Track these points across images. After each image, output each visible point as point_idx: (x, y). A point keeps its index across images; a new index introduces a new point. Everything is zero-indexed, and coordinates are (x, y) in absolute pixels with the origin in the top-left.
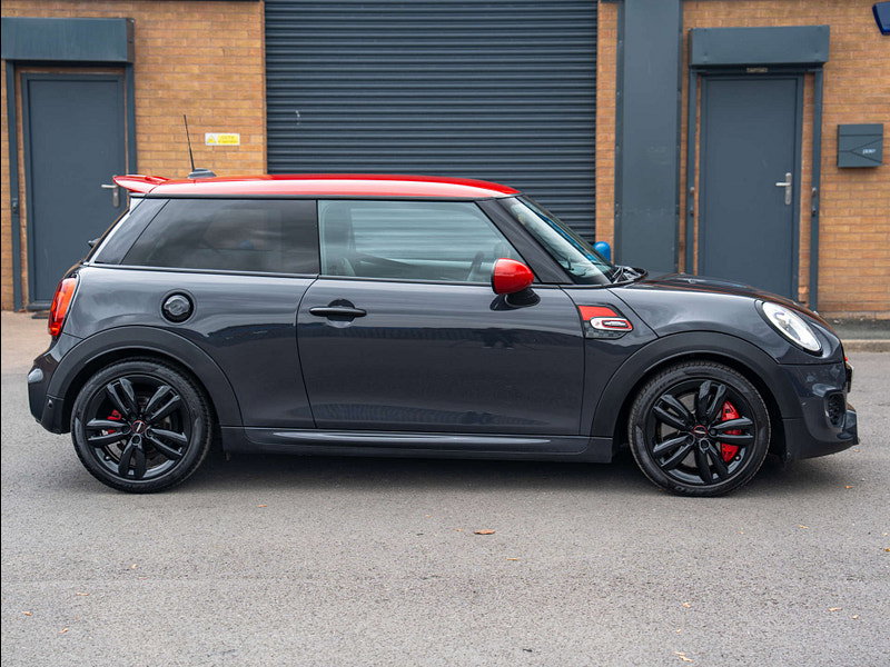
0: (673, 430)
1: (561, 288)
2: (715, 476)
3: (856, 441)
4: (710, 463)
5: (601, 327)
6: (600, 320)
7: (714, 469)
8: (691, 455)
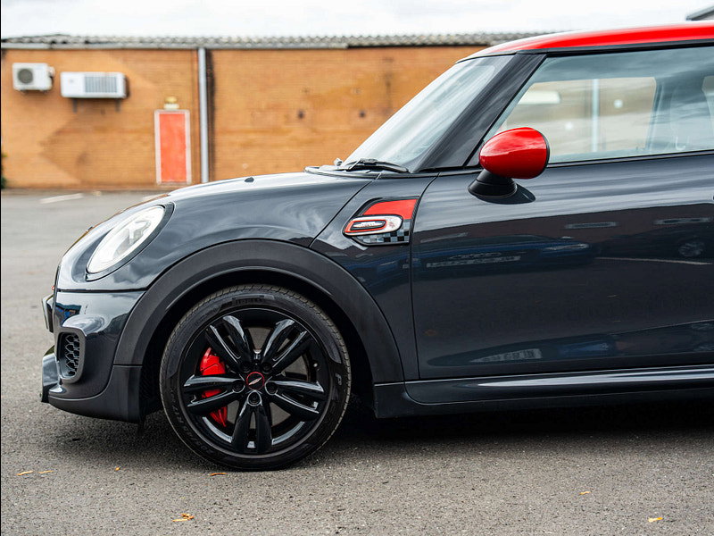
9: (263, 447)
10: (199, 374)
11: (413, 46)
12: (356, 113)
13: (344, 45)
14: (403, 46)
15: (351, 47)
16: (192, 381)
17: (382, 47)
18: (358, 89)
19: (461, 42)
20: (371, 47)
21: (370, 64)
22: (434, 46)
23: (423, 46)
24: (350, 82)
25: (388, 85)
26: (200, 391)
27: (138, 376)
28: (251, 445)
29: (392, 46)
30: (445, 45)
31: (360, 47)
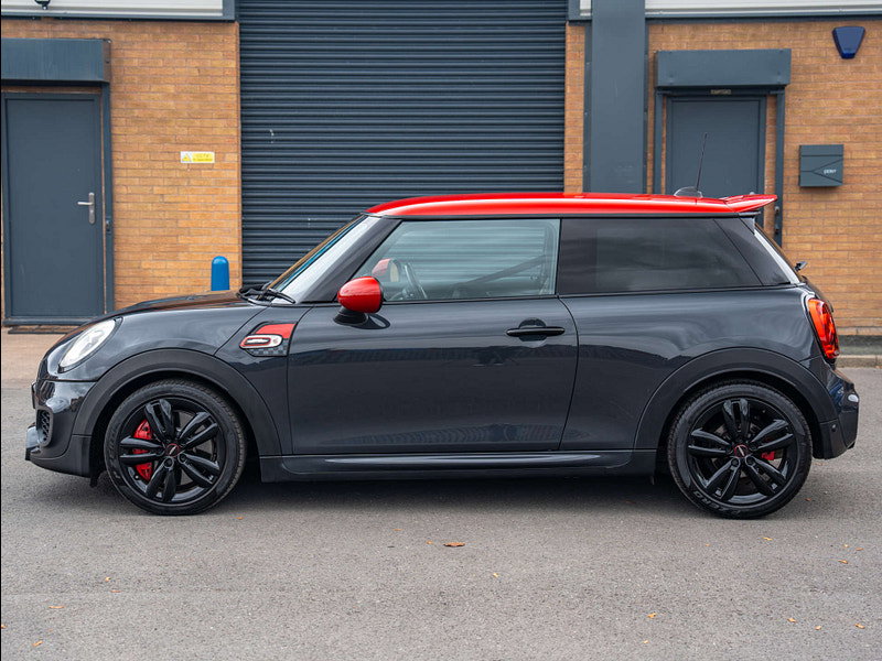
9: (167, 498)
10: (133, 437)
16: (127, 440)
26: (131, 449)
27: (89, 443)
28: (159, 495)
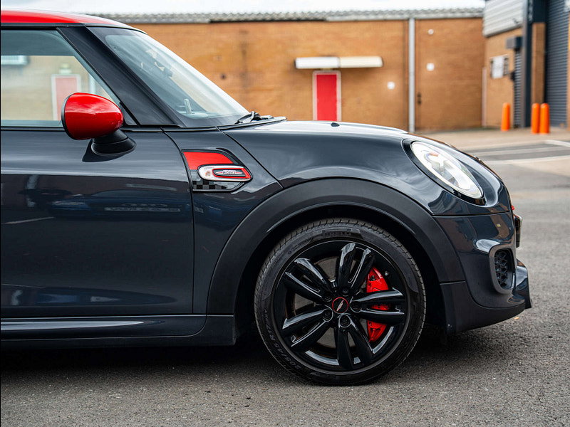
0: (307, 302)
1: (164, 132)
2: (357, 361)
3: (528, 305)
4: (352, 343)
5: (212, 177)
6: (210, 169)
7: (356, 351)
8: (330, 333)
11: (264, 21)
12: (219, 75)
13: (207, 20)
14: (255, 21)
15: (212, 22)
17: (238, 22)
18: (219, 56)
19: (303, 18)
20: (230, 22)
21: (228, 36)
22: (281, 21)
23: (272, 21)
24: (213, 51)
25: (244, 53)
29: (246, 21)
30: (290, 21)
31: (220, 22)
